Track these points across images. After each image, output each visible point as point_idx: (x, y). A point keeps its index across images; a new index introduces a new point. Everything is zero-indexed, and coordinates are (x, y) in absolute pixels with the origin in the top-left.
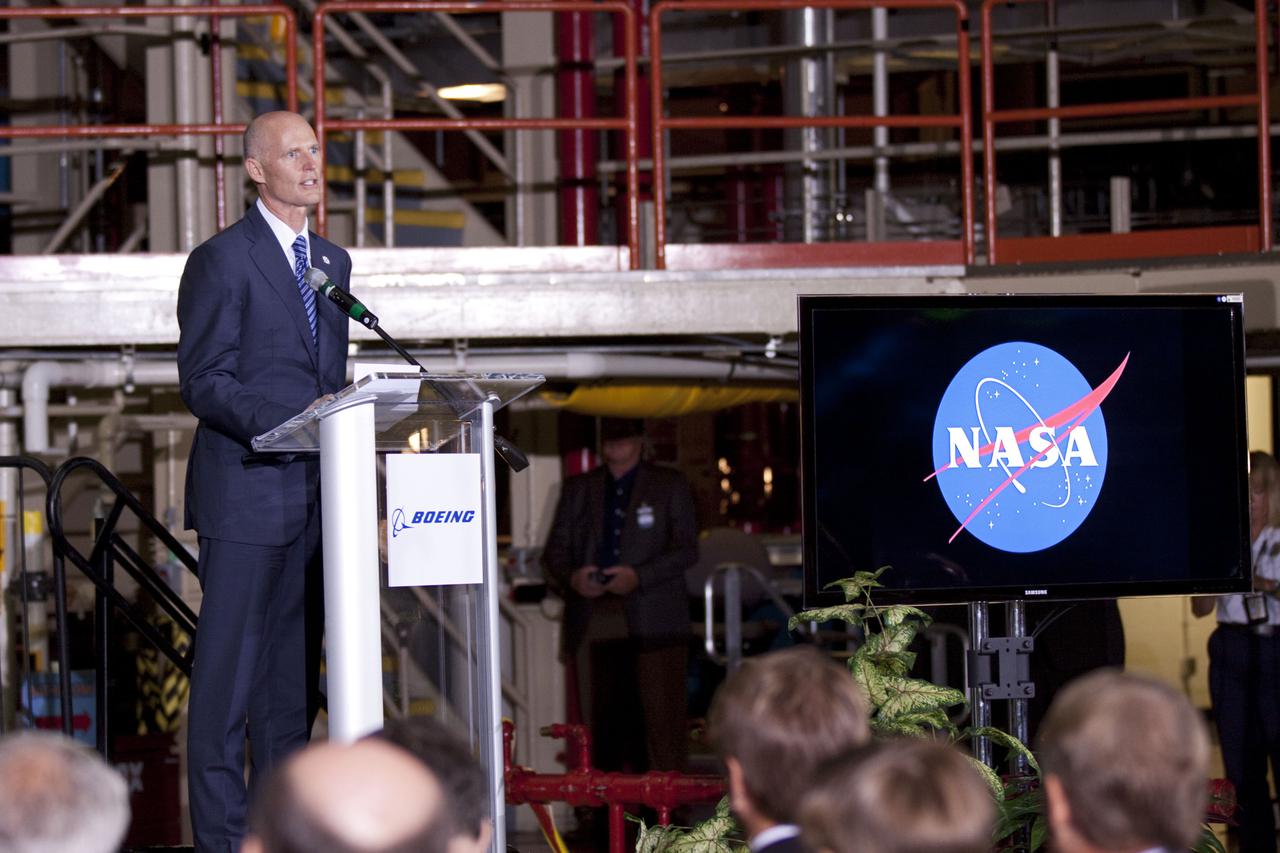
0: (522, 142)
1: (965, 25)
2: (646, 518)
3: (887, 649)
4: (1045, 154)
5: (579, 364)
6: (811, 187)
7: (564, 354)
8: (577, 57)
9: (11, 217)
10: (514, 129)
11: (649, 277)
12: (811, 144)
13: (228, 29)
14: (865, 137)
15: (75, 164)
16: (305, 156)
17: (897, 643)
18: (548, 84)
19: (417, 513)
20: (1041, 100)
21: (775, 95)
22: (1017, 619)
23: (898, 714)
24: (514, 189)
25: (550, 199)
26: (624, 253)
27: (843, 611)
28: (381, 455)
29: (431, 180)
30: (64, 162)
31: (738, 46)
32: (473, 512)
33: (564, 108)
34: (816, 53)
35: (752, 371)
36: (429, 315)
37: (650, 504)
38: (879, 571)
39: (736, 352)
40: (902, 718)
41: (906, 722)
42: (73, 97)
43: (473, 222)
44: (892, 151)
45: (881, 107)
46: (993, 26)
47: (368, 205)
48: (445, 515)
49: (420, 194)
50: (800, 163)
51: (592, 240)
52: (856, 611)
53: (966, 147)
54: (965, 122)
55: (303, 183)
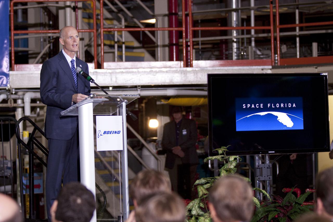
0: (160, 34)
1: (272, 3)
2: (185, 132)
3: (229, 167)
4: (295, 37)
5: (170, 92)
6: (235, 45)
7: (166, 89)
8: (174, 11)
9: (28, 54)
10: (157, 30)
11: (189, 69)
12: (234, 34)
13: (80, 5)
14: (249, 32)
15: (45, 40)
16: (74, 38)
17: (232, 166)
18: (166, 19)
19: (105, 132)
20: (294, 22)
21: (225, 21)
22: (267, 159)
24: (157, 46)
25: (167, 49)
26: (182, 63)
27: (218, 157)
28: (95, 116)
29: (136, 44)
30: (42, 40)
31: (217, 8)
32: (120, 131)
33: (170, 25)
34: (236, 10)
36: (131, 79)
37: (185, 129)
38: (227, 147)
42: (44, 23)
43: (147, 55)
44: (255, 36)
45: (253, 24)
47: (118, 50)
48: (112, 132)
49: (133, 48)
50: (231, 39)
52: (222, 157)
53: (272, 35)
54: (272, 28)
55: (73, 45)
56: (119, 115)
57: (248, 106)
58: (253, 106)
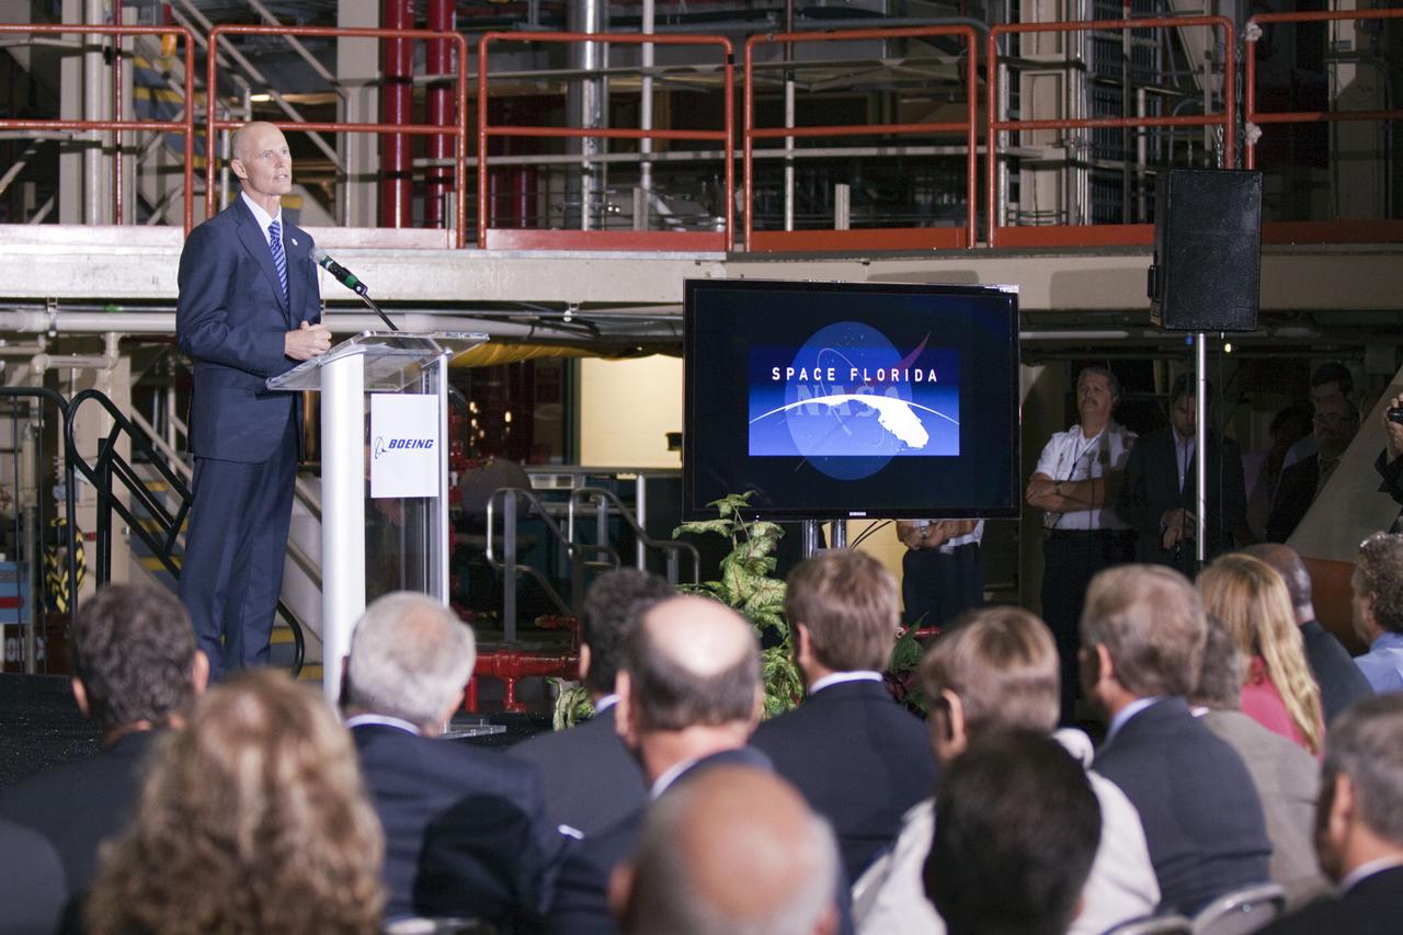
0: (352, 140)
1: (731, 59)
3: (751, 555)
4: (781, 163)
5: (416, 323)
6: (588, 183)
7: (403, 314)
8: (399, 73)
11: (474, 254)
12: (588, 149)
14: (634, 145)
16: (277, 156)
17: (759, 550)
18: (374, 93)
19: (392, 440)
20: (781, 123)
21: (559, 107)
22: (839, 534)
23: (761, 606)
24: (344, 178)
25: (373, 187)
26: (452, 235)
27: (717, 525)
28: (368, 394)
32: (432, 441)
33: (386, 115)
34: (595, 76)
35: (547, 332)
38: (746, 495)
39: (535, 316)
40: (763, 609)
41: (767, 612)
44: (655, 157)
45: (647, 122)
46: (753, 60)
48: (412, 443)
50: (580, 164)
51: (407, 223)
52: (726, 525)
53: (729, 155)
54: (729, 136)
55: (276, 178)
57: (789, 374)
58: (803, 375)
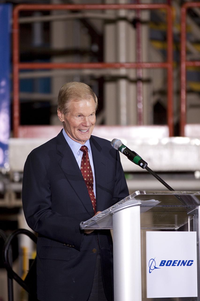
13: (145, 16)
19: (162, 261)
32: (192, 261)
56: (192, 230)
